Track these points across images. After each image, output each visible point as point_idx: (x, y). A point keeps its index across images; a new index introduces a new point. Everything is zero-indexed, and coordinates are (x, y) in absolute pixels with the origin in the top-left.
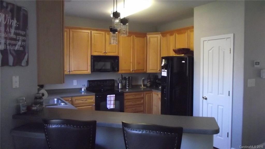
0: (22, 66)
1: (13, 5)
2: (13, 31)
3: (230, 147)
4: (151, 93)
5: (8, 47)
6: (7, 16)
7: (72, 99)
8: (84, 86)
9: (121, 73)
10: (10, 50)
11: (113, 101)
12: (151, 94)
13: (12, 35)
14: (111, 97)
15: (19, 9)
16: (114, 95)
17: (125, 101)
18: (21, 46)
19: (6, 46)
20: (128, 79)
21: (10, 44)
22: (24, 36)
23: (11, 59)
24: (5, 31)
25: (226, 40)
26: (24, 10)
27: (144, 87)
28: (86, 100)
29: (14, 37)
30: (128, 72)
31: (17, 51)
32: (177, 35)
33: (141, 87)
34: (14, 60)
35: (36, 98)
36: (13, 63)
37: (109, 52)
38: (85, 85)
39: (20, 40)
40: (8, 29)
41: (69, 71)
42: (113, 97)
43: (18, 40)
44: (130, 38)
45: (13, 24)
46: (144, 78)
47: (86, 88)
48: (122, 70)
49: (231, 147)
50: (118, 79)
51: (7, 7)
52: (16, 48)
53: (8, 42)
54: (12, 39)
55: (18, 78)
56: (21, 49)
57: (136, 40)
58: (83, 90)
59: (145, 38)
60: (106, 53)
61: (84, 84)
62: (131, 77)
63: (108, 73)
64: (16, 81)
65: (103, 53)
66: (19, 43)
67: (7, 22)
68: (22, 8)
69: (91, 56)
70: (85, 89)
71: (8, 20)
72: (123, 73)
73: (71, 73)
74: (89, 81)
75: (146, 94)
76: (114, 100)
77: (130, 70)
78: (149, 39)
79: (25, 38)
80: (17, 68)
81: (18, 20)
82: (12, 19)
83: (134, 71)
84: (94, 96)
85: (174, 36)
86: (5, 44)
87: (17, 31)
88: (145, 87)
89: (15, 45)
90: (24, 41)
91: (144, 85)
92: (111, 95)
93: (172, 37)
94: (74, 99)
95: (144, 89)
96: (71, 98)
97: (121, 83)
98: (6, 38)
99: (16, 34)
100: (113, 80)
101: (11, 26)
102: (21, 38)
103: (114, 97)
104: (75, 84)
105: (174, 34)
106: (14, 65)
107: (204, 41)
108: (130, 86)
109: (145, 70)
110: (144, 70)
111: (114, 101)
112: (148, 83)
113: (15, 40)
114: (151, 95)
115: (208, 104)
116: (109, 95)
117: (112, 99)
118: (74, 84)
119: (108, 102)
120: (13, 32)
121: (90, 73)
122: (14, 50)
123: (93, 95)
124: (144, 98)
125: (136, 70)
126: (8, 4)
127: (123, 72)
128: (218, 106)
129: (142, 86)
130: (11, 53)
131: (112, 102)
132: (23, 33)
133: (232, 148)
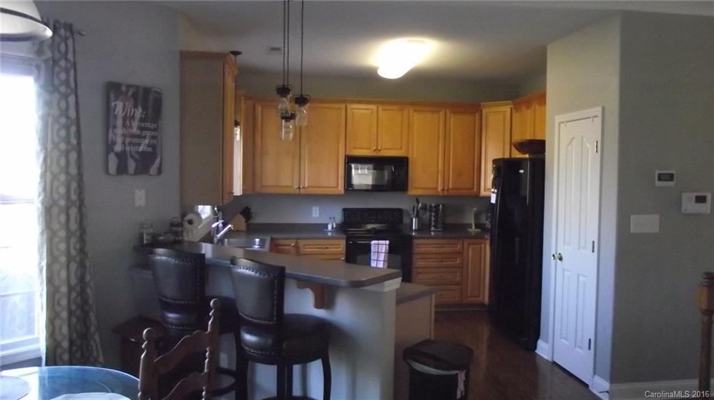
0: (151, 175)
1: (138, 87)
2: (135, 124)
3: (592, 374)
4: (481, 244)
5: (128, 148)
6: (127, 103)
7: (297, 243)
8: (332, 220)
9: (415, 196)
10: (130, 152)
11: (383, 254)
12: (483, 246)
13: (135, 130)
14: (380, 246)
15: (147, 91)
16: (388, 242)
17: (415, 257)
18: (149, 146)
19: (125, 146)
20: (434, 209)
21: (130, 144)
22: (156, 130)
23: (132, 165)
24: (124, 126)
25: (593, 121)
26: (155, 92)
27: (476, 230)
28: (327, 248)
29: (138, 132)
30: (432, 192)
31: (143, 154)
32: (537, 106)
33: (470, 230)
34: (137, 166)
35: (172, 225)
36: (136, 170)
37: (385, 149)
38: (334, 218)
39: (147, 137)
40: (128, 122)
41: (299, 188)
42: (384, 246)
43: (145, 137)
44: (436, 116)
45: (135, 115)
46: (475, 209)
47: (337, 224)
48: (416, 188)
49: (595, 373)
50: (412, 209)
51: (126, 93)
52: (141, 149)
53: (128, 140)
54: (133, 136)
55: (143, 192)
56: (149, 149)
57: (453, 120)
58: (330, 227)
59: (477, 115)
60: (380, 150)
61: (332, 217)
62: (441, 206)
63: (382, 193)
64: (140, 197)
65: (372, 150)
66: (147, 141)
67: (127, 113)
68: (153, 89)
69: (346, 156)
70: (334, 226)
71: (129, 110)
72: (420, 196)
73: (302, 191)
74: (345, 210)
75: (469, 244)
76: (387, 251)
77: (436, 189)
78: (487, 117)
79: (156, 133)
80: (142, 179)
81: (145, 108)
82: (135, 106)
83: (445, 192)
84: (344, 241)
85: (532, 109)
86: (124, 143)
87: (143, 124)
88: (479, 230)
89: (139, 144)
90: (153, 137)
91: (477, 226)
92: (380, 242)
93: (529, 111)
94: (302, 243)
95: (476, 234)
96: (294, 241)
97: (417, 216)
98: (124, 136)
99: (141, 129)
100: (400, 211)
101: (133, 118)
102: (148, 134)
103: (387, 247)
104: (316, 215)
105: (533, 105)
106: (137, 172)
107: (560, 124)
108: (439, 225)
109: (475, 190)
110: (473, 188)
111: (387, 255)
112: (487, 220)
113: (139, 137)
114: (481, 248)
115: (564, 270)
116: (375, 240)
117: (382, 249)
118: (314, 216)
119: (373, 256)
120: (137, 126)
121: (343, 192)
122: (137, 152)
123: (343, 239)
124: (463, 253)
125: (452, 189)
126: (129, 87)
127: (419, 192)
128: (578, 275)
129: (474, 227)
130: (132, 156)
131: (382, 257)
132: (152, 126)
133: (596, 376)
